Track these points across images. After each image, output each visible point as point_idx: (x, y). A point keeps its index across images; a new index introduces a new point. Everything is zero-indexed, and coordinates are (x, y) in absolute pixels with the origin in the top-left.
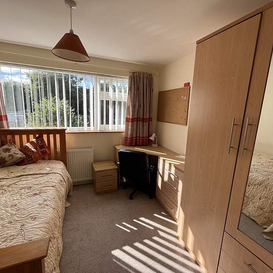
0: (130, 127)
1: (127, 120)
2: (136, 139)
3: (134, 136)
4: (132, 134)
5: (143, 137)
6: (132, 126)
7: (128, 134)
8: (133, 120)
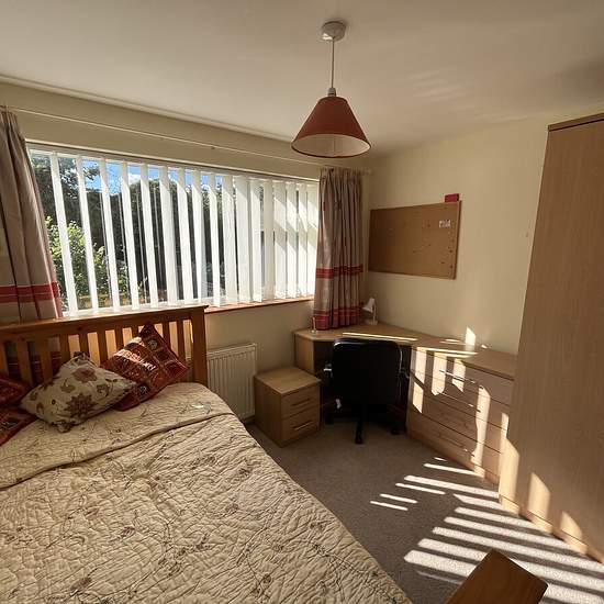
0: (326, 289)
1: (320, 273)
2: (340, 314)
3: (336, 307)
4: (332, 303)
5: (351, 308)
6: (332, 285)
7: (321, 305)
8: (332, 273)
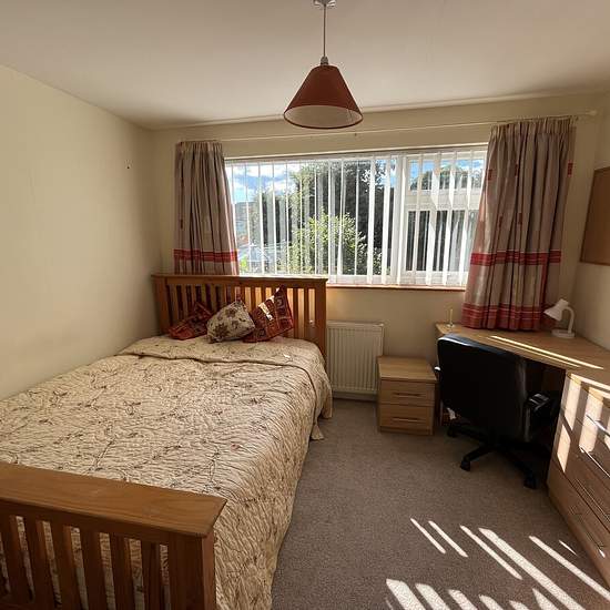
0: (482, 279)
1: (476, 259)
2: (499, 312)
3: (495, 302)
4: (487, 297)
5: (523, 308)
6: (489, 275)
7: (474, 297)
8: (492, 260)
